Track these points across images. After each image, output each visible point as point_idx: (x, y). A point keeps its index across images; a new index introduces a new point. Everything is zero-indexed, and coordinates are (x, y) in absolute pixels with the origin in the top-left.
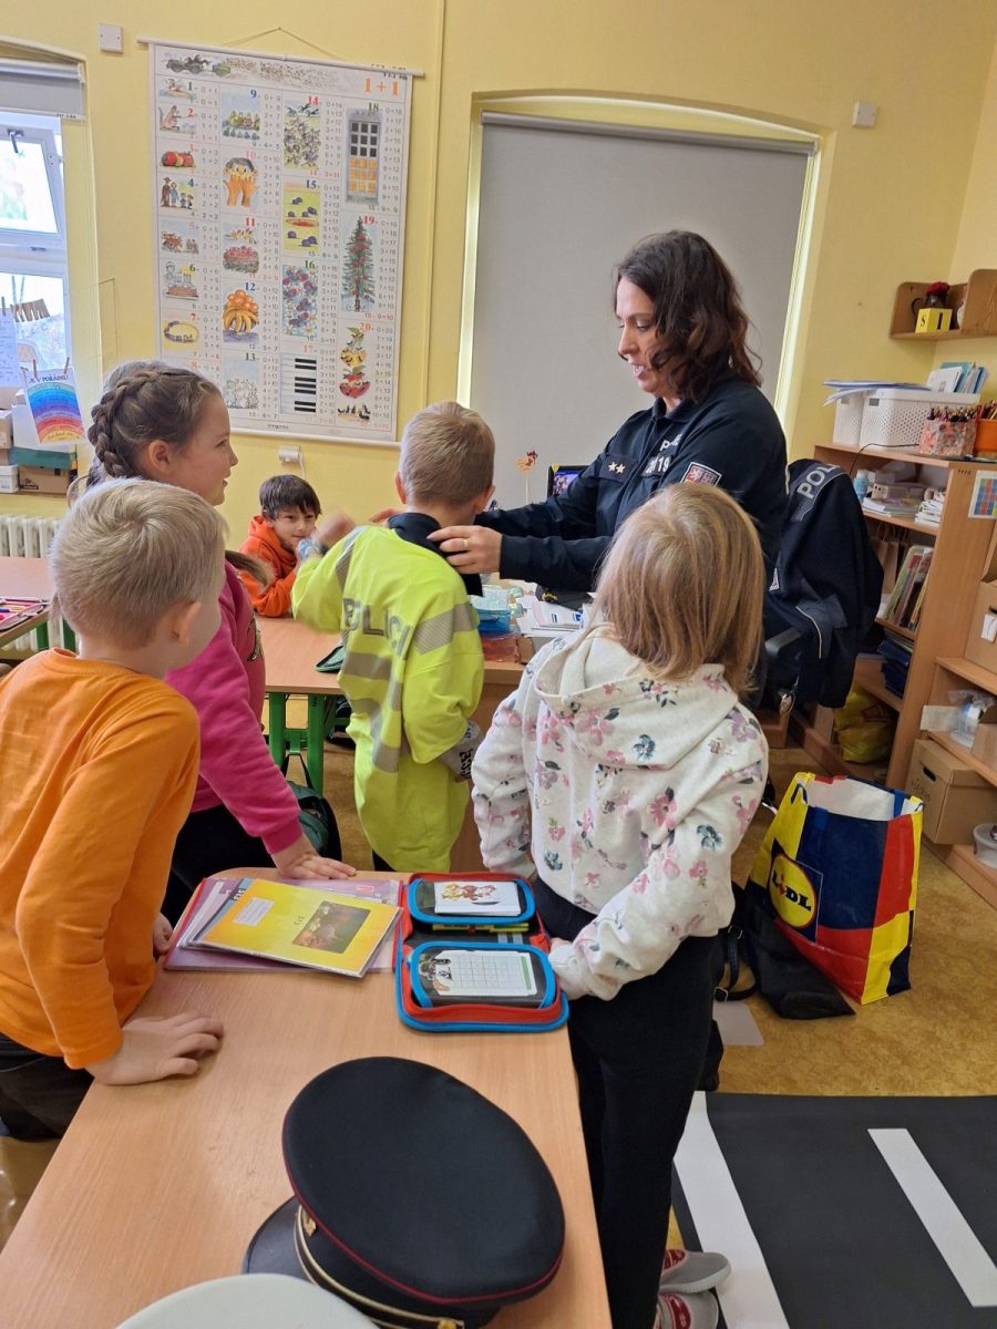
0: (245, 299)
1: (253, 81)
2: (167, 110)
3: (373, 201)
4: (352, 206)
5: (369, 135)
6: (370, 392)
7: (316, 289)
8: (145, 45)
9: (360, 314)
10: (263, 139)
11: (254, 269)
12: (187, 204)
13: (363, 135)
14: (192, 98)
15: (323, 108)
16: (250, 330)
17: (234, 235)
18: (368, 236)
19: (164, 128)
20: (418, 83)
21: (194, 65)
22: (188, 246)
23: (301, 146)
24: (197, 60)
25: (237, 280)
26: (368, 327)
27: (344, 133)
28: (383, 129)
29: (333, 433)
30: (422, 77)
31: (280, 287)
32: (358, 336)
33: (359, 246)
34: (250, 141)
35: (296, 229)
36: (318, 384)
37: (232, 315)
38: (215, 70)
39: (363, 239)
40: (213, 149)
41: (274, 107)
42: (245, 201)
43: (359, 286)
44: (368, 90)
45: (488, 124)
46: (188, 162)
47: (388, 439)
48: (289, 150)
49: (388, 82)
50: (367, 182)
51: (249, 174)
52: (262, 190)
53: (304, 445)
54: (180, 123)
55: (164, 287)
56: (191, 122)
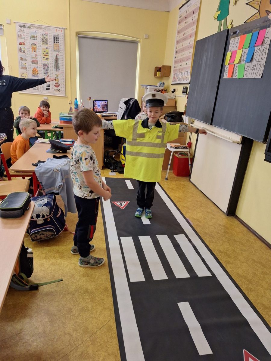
0: (36, 69)
1: (35, 29)
2: (20, 34)
3: (58, 51)
4: (55, 52)
5: (57, 39)
6: (60, 86)
7: (49, 67)
8: (15, 23)
9: (57, 72)
10: (38, 40)
11: (37, 64)
12: (24, 52)
13: (56, 39)
14: (24, 32)
15: (48, 35)
16: (37, 75)
17: (33, 57)
18: (58, 58)
19: (19, 38)
20: (66, 30)
21: (24, 26)
22: (25, 59)
23: (45, 41)
24: (25, 25)
25: (34, 66)
26: (59, 74)
27: (53, 39)
28: (60, 38)
29: (53, 94)
30: (66, 29)
31: (42, 67)
32: (57, 76)
33: (57, 60)
34: (35, 40)
35: (44, 56)
36: (50, 85)
37: (34, 72)
38: (28, 27)
39: (57, 58)
40: (29, 42)
41: (39, 34)
42: (35, 51)
43: (57, 67)
44: (56, 31)
45: (79, 37)
46: (24, 44)
47: (64, 95)
48: (43, 42)
49: (60, 30)
50: (57, 48)
51: (35, 46)
52: (38, 49)
53: (48, 96)
54: (22, 37)
55: (21, 67)
56: (24, 37)
